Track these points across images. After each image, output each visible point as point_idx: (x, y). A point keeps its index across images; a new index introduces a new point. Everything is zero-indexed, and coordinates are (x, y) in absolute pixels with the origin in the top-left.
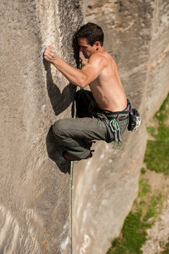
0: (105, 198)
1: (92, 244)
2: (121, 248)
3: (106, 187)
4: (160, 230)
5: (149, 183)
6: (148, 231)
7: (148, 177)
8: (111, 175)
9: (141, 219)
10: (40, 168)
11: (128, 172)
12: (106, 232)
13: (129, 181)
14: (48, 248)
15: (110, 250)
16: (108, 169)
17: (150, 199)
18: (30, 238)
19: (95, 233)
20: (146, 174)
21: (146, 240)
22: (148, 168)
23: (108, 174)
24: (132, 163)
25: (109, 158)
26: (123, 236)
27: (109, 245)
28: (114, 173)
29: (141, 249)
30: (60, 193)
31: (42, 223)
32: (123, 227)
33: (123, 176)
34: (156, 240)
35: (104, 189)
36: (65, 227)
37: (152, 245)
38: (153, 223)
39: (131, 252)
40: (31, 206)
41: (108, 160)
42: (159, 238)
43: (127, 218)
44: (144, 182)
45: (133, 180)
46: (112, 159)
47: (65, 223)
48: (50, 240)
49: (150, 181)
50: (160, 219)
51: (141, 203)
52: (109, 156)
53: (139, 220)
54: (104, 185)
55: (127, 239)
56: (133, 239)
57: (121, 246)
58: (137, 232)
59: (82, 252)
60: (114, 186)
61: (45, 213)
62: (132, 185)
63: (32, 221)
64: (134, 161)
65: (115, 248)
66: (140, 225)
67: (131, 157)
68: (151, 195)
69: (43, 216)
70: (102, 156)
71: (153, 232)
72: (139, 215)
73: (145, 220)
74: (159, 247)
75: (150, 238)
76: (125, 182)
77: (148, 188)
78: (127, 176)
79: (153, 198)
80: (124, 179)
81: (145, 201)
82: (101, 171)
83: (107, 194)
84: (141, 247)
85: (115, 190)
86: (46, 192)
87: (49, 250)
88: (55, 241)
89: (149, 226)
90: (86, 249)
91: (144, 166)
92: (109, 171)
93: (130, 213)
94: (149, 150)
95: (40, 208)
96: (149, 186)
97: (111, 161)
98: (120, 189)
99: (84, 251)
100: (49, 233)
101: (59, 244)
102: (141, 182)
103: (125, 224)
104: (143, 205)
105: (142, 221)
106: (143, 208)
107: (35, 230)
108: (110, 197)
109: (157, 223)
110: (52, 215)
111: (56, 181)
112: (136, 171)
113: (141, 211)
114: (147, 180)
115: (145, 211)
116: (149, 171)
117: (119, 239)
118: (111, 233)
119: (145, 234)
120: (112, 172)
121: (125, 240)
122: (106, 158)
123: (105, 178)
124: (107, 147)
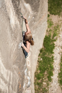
0: (33, 34)
1: (32, 54)
2: (44, 52)
3: (33, 29)
4: (60, 41)
5: (52, 21)
6: (55, 43)
7: (51, 18)
8: (35, 23)
9: (51, 38)
11: (42, 20)
12: (36, 47)
13: (43, 24)
15: (39, 54)
16: (33, 21)
17: (54, 28)
19: (32, 49)
20: (50, 17)
21: (55, 47)
22: (50, 14)
23: (33, 23)
24: (43, 16)
25: (33, 17)
26: (44, 47)
28: (36, 22)
29: (53, 51)
32: (44, 43)
33: (40, 22)
34: (59, 46)
35: (33, 30)
37: (58, 48)
38: (57, 39)
39: (49, 53)
41: (32, 18)
42: (60, 45)
43: (45, 38)
44: (50, 21)
45: (44, 23)
46: (34, 17)
49: (52, 20)
50: (59, 36)
51: (50, 31)
52: (32, 16)
53: (50, 39)
54: (32, 28)
55: (46, 48)
56: (49, 48)
57: (44, 51)
58: (50, 44)
59: (28, 59)
60: (37, 27)
62: (44, 25)
64: (44, 15)
65: (41, 53)
66: (51, 41)
67: (42, 13)
68: (54, 26)
70: (29, 17)
71: (57, 43)
72: (50, 36)
73: (53, 38)
74: (61, 49)
75: (56, 46)
76: (41, 24)
77: (52, 23)
78: (41, 22)
79: (55, 27)
80: (40, 23)
81: (52, 29)
82: (30, 23)
83: (34, 32)
84: (53, 50)
85: (37, 29)
89: (55, 40)
91: (49, 13)
92: (33, 22)
93: (46, 36)
94: (49, 5)
96: (52, 22)
97: (33, 18)
98: (40, 28)
99: (29, 58)
102: (48, 21)
103: (44, 42)
104: (51, 31)
105: (51, 39)
106: (51, 33)
109: (58, 39)
112: (45, 18)
113: (51, 34)
114: (51, 19)
115: (52, 34)
116: (51, 15)
117: (43, 49)
118: (39, 47)
119: (54, 44)
120: (34, 22)
121: (45, 49)
122: (31, 17)
123: (32, 25)
124: (31, 12)
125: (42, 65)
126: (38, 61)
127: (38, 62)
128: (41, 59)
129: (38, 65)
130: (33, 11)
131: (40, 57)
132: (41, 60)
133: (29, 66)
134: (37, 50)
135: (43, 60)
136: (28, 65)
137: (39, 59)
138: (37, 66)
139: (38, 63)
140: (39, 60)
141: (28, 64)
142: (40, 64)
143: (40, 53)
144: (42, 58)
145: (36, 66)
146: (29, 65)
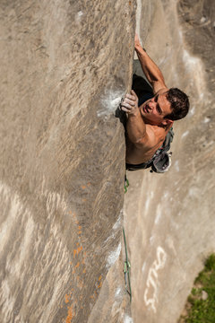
1: (170, 264)
3: (196, 166)
8: (207, 145)
10: (73, 123)
12: (195, 243)
14: (85, 262)
15: (200, 275)
16: (202, 134)
18: (54, 242)
19: (176, 245)
23: (202, 143)
25: (204, 115)
27: (200, 267)
28: (212, 142)
30: (107, 169)
31: (74, 218)
35: (194, 170)
36: (115, 226)
40: (57, 188)
47: (115, 220)
48: (89, 248)
52: (204, 111)
54: (193, 163)
59: (153, 276)
61: (81, 201)
63: (57, 213)
65: (210, 273)
69: (78, 206)
82: (189, 136)
85: (213, 171)
86: (83, 165)
87: (87, 264)
88: (98, 249)
90: (159, 272)
92: (203, 139)
95: (73, 191)
97: (207, 120)
99: (156, 275)
100: (87, 236)
101: (104, 255)
107: (63, 228)
108: (204, 183)
110: (94, 205)
111: (100, 146)
122: (199, 115)
123: (195, 150)
124: (201, 95)
125: (200, 317)
126: (190, 300)
127: (190, 305)
128: (205, 296)
129: (185, 314)
130: (210, 94)
131: (200, 286)
132: (201, 300)
133: (150, 304)
134: (195, 254)
135: (209, 298)
136: (145, 297)
137: (193, 291)
138: (181, 317)
139: (186, 306)
140: (192, 296)
141: (150, 296)
142: (197, 312)
143: (206, 271)
144: (207, 290)
145: (178, 317)
146: (151, 301)
